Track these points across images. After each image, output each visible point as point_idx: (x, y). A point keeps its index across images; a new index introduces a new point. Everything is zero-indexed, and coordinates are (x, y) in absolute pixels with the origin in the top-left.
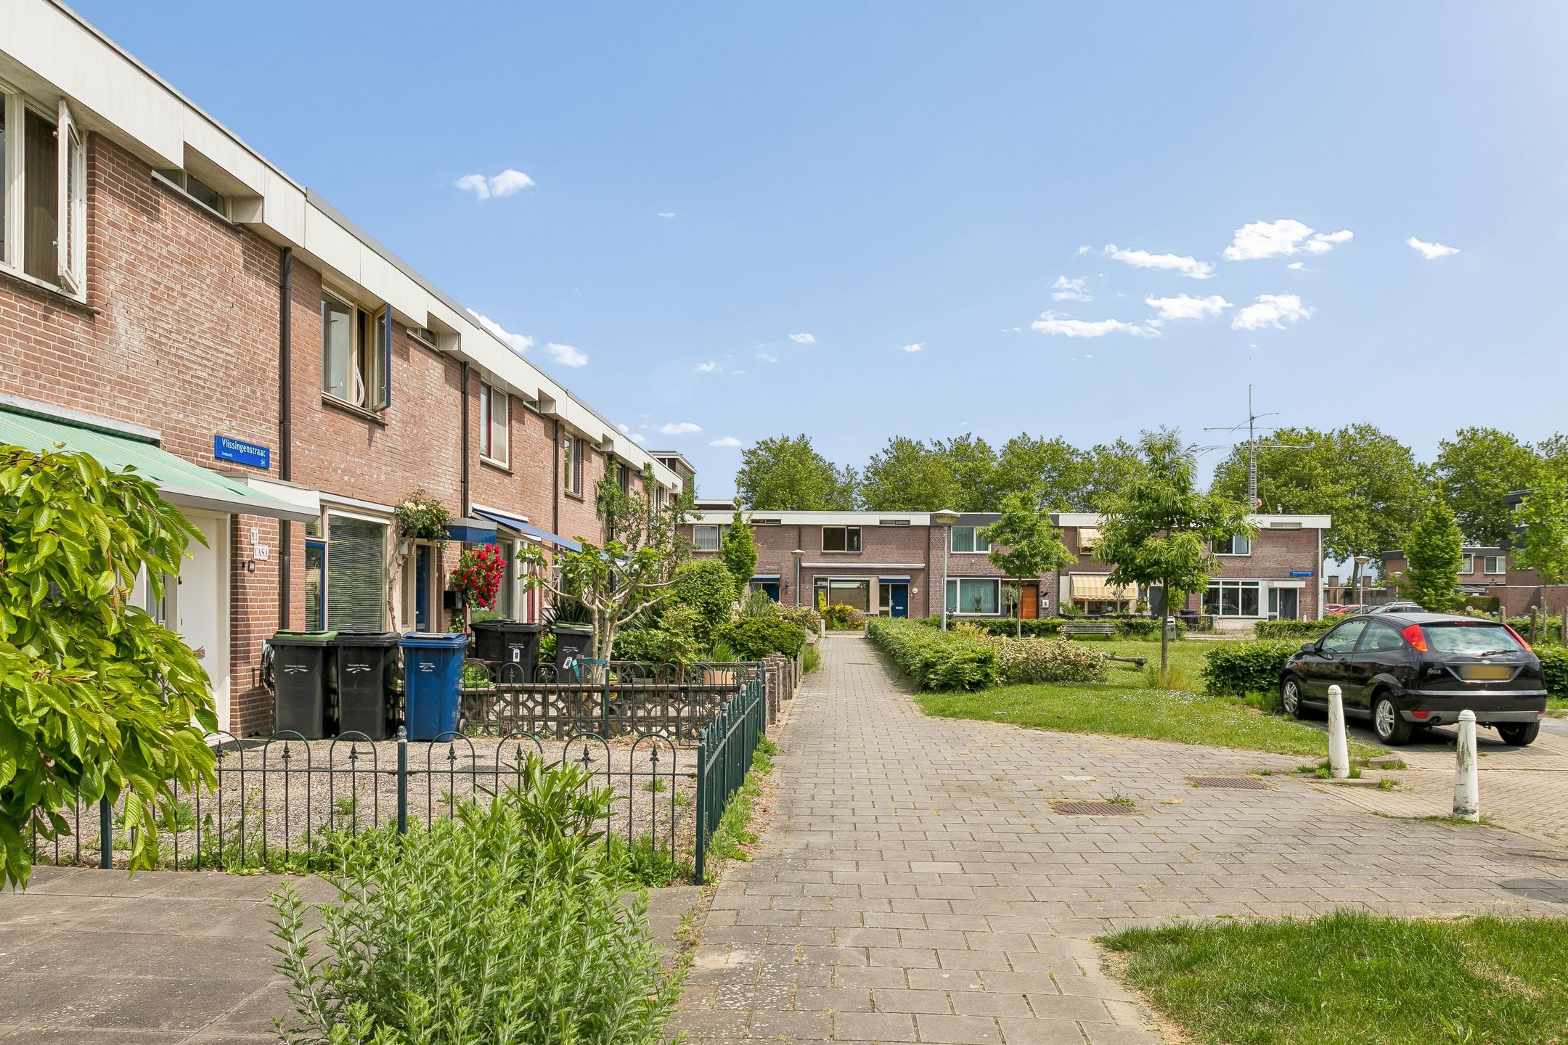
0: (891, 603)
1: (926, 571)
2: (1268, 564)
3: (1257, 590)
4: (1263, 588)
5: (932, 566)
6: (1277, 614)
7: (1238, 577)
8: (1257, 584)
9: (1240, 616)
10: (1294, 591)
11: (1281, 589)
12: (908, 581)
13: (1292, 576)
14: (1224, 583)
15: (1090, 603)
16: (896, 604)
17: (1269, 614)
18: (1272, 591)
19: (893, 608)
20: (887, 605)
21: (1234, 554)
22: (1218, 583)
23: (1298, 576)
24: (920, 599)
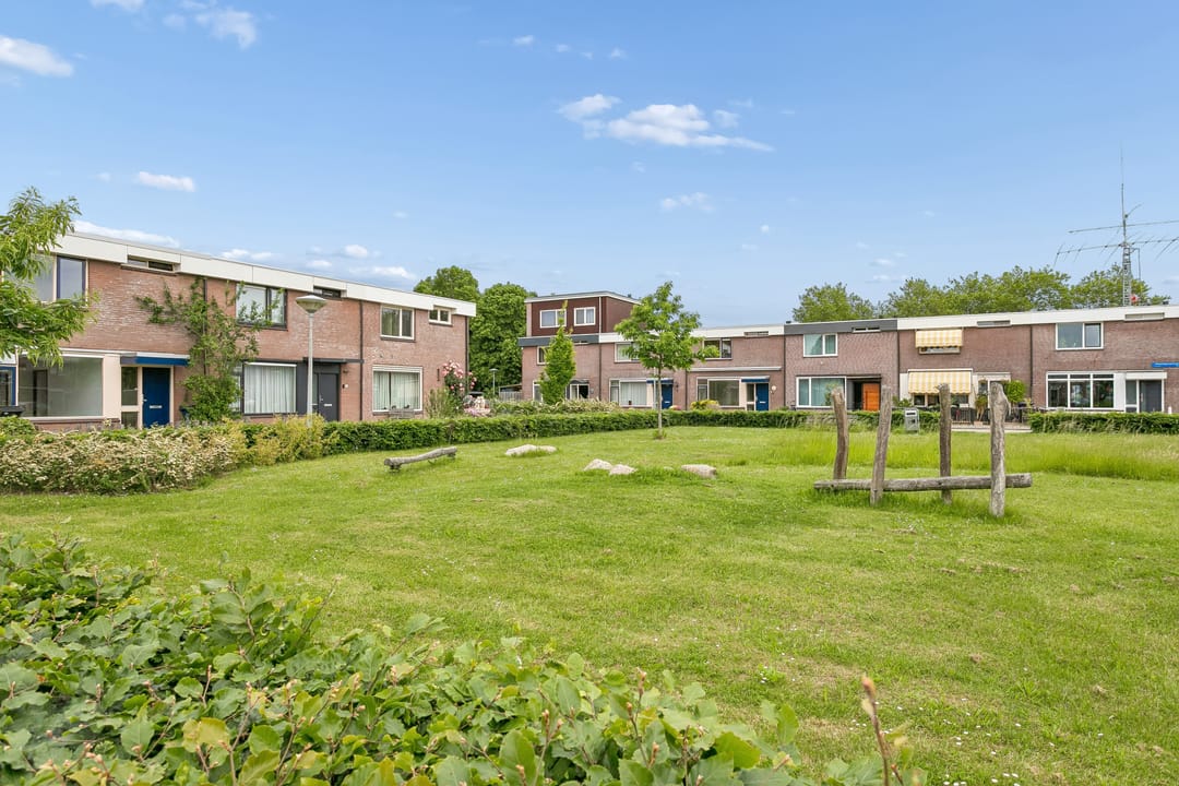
0: (756, 398)
1: (783, 371)
2: (1124, 357)
3: (1112, 382)
4: (1119, 380)
5: (788, 368)
6: (1137, 406)
7: (1088, 369)
8: (1112, 376)
9: (1091, 408)
10: (1157, 383)
11: (1141, 381)
12: (768, 380)
13: (1154, 367)
14: (1072, 377)
15: (930, 396)
16: (760, 399)
17: (1126, 406)
18: (1130, 384)
19: (757, 402)
20: (753, 399)
21: (1084, 348)
22: (1066, 377)
23: (1162, 367)
24: (780, 394)
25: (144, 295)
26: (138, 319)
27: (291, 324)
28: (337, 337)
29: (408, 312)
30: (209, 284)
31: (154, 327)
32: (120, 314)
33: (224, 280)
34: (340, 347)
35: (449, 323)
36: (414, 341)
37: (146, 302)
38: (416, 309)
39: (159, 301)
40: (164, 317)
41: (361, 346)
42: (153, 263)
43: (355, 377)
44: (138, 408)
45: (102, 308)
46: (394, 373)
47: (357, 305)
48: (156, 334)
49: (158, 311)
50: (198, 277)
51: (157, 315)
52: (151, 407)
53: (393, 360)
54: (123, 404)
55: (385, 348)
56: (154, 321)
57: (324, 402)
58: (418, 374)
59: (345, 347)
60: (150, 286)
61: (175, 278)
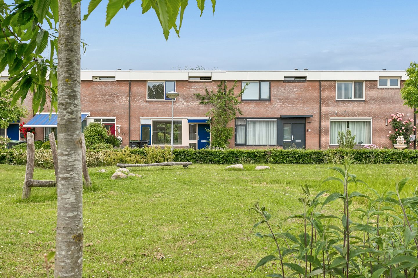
25: (197, 92)
26: (195, 103)
27: (272, 98)
28: (303, 103)
29: (358, 84)
30: (226, 83)
31: (202, 106)
32: (188, 102)
33: (234, 81)
34: (305, 109)
35: (399, 86)
36: (364, 101)
37: (198, 95)
38: (365, 81)
39: (203, 94)
40: (206, 101)
41: (320, 106)
42: (202, 78)
43: (316, 125)
44: (196, 142)
45: (181, 100)
46: (352, 122)
47: (318, 84)
48: (204, 109)
49: (203, 99)
50: (221, 81)
51: (203, 101)
52: (202, 141)
53: (347, 114)
54: (190, 140)
55: (339, 107)
56: (201, 103)
57: (295, 139)
58: (369, 122)
59: (308, 108)
60: (200, 89)
61: (211, 83)
